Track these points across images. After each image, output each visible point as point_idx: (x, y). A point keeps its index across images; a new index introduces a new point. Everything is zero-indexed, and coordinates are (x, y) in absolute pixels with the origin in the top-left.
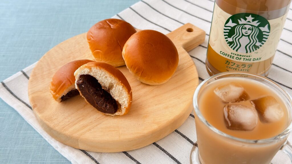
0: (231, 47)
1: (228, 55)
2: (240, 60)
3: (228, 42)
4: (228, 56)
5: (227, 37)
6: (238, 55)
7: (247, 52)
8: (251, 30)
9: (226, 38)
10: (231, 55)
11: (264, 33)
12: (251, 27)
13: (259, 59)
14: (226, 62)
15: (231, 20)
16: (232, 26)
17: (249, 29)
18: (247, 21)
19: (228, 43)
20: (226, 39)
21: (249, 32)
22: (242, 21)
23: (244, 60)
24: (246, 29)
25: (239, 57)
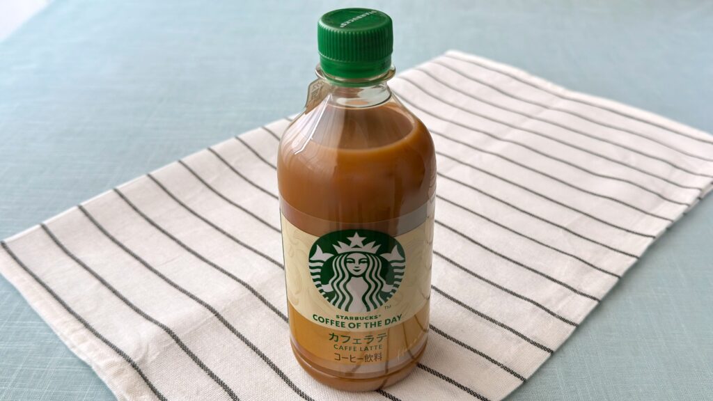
0: (334, 304)
2: (358, 327)
3: (323, 293)
5: (319, 282)
7: (368, 309)
8: (364, 262)
9: (318, 286)
10: (338, 320)
11: (393, 265)
12: (362, 256)
15: (319, 248)
16: (325, 260)
17: (360, 262)
19: (325, 296)
20: (320, 288)
22: (342, 248)
25: (355, 322)
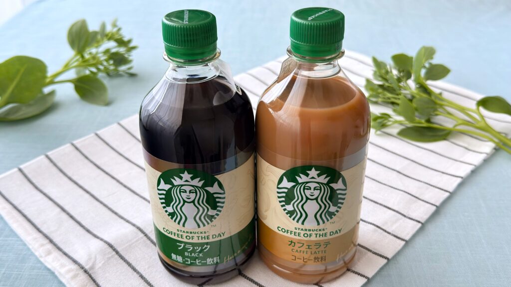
0: (294, 219)
1: (291, 231)
3: (286, 211)
4: (291, 234)
5: (284, 203)
6: (306, 230)
7: (319, 224)
8: (318, 189)
10: (296, 231)
11: (338, 192)
13: (338, 231)
14: (290, 243)
15: (285, 178)
17: (315, 189)
18: (310, 176)
19: (287, 213)
20: (284, 208)
21: (317, 193)
22: (302, 179)
23: (316, 237)
24: (310, 189)
25: (309, 233)
